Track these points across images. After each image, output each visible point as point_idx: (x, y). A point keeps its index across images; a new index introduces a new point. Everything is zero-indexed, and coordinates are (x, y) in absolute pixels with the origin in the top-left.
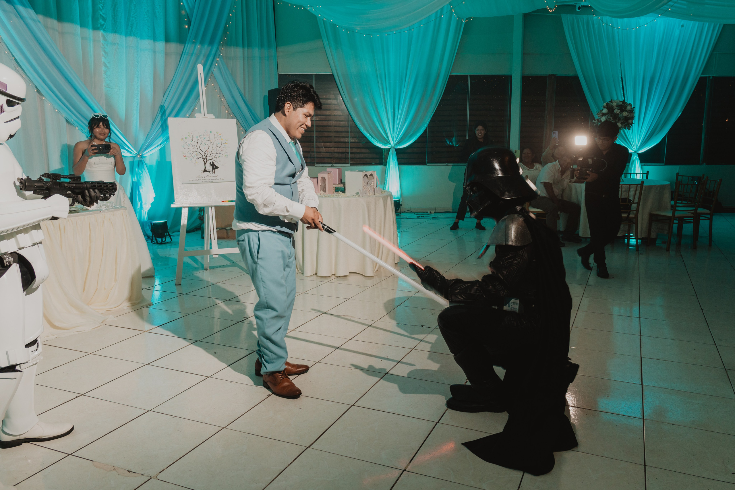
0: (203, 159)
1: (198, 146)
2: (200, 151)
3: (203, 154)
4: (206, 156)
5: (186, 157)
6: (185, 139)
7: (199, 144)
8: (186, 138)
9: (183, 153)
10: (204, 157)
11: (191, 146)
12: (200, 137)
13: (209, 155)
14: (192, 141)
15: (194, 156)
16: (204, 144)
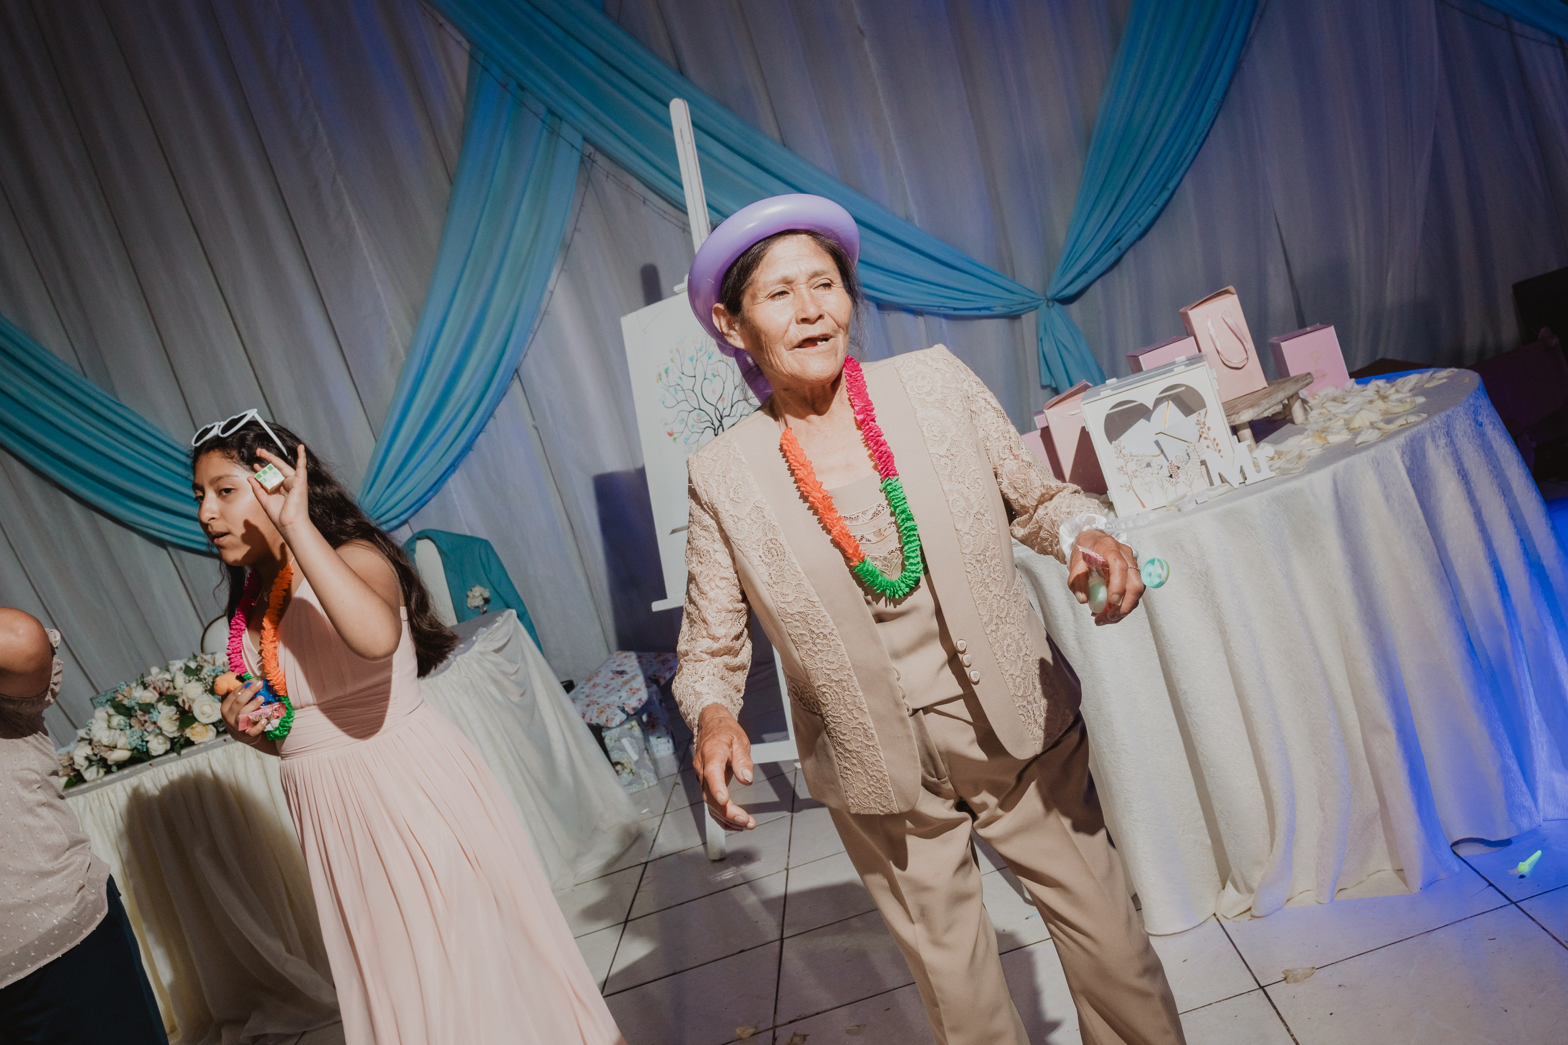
0: (715, 430)
1: (697, 390)
2: (704, 406)
3: (710, 410)
4: (721, 417)
5: (675, 435)
6: (664, 375)
7: (699, 379)
8: (666, 372)
9: (666, 424)
10: (717, 424)
11: (681, 396)
12: (699, 355)
13: (726, 413)
14: (680, 378)
15: (693, 426)
16: (710, 377)
